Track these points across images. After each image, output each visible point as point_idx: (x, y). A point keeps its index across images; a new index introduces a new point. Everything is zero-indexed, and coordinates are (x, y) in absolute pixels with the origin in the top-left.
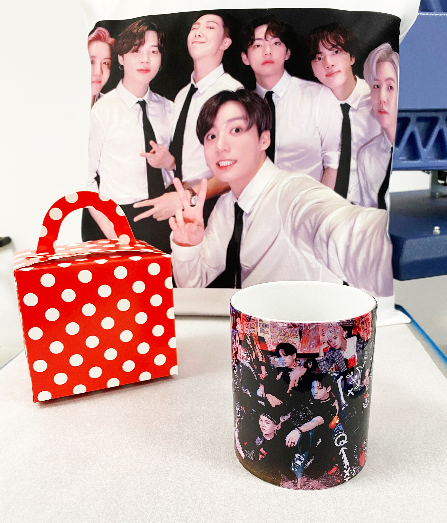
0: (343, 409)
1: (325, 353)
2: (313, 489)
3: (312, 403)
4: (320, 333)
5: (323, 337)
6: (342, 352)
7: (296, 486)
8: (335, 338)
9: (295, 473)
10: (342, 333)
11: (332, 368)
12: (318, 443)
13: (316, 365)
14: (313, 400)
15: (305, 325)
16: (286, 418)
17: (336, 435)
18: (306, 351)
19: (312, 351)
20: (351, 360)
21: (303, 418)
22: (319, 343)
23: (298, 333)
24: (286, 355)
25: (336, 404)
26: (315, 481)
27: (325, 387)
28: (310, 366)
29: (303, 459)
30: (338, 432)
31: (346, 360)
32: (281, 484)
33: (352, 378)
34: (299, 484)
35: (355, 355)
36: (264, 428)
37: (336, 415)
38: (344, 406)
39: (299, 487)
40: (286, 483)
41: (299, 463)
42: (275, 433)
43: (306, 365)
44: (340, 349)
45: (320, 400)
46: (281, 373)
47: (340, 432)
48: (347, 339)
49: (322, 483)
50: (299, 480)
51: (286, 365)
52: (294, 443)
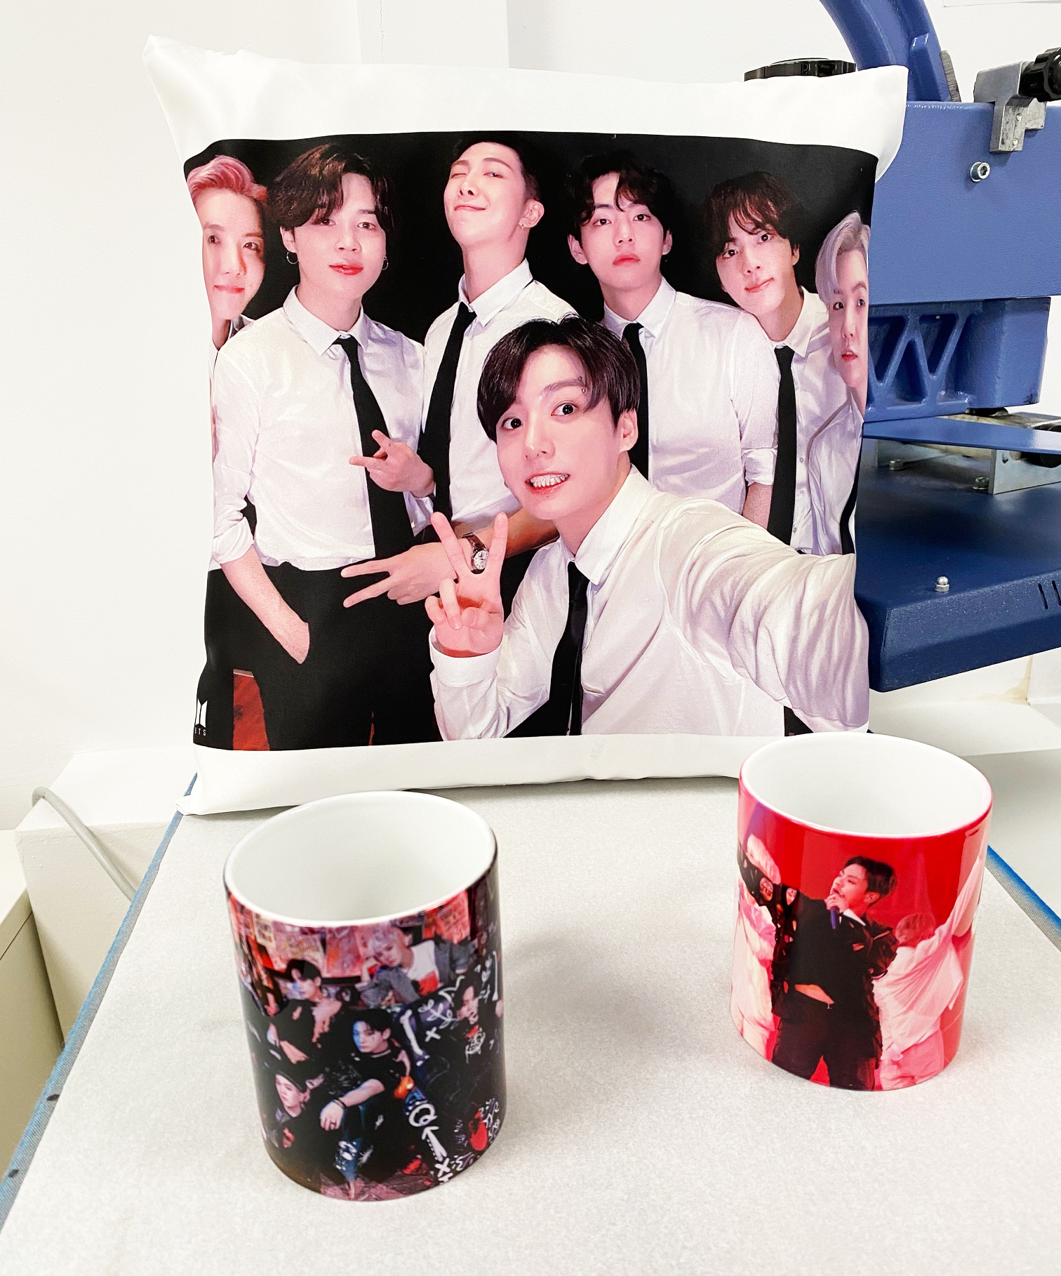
0: (419, 1063)
1: (372, 976)
2: (379, 1199)
3: (357, 1059)
4: (359, 942)
5: (365, 949)
6: (405, 971)
7: (348, 1194)
8: (389, 949)
9: (343, 1173)
10: (401, 940)
11: (387, 998)
12: (378, 1123)
13: (356, 995)
14: (359, 1054)
15: (330, 930)
16: (317, 1082)
17: (410, 1108)
18: (337, 973)
19: (349, 973)
20: (424, 981)
21: (346, 1084)
22: (358, 959)
23: (319, 944)
24: (303, 978)
25: (403, 1057)
26: (381, 1185)
27: (379, 1030)
28: (347, 998)
29: (354, 1151)
30: (414, 1103)
31: (415, 984)
32: (322, 1190)
33: (433, 1011)
34: (353, 1191)
35: (434, 973)
36: (285, 1096)
37: (405, 1076)
38: (420, 1058)
39: (353, 1196)
40: (331, 1189)
41: (347, 1156)
42: (302, 1105)
43: (338, 997)
44: (401, 966)
45: (372, 1053)
46: (299, 1010)
47: (418, 1103)
48: (414, 949)
49: (394, 1188)
50: (352, 1185)
51: (306, 996)
52: (335, 1124)
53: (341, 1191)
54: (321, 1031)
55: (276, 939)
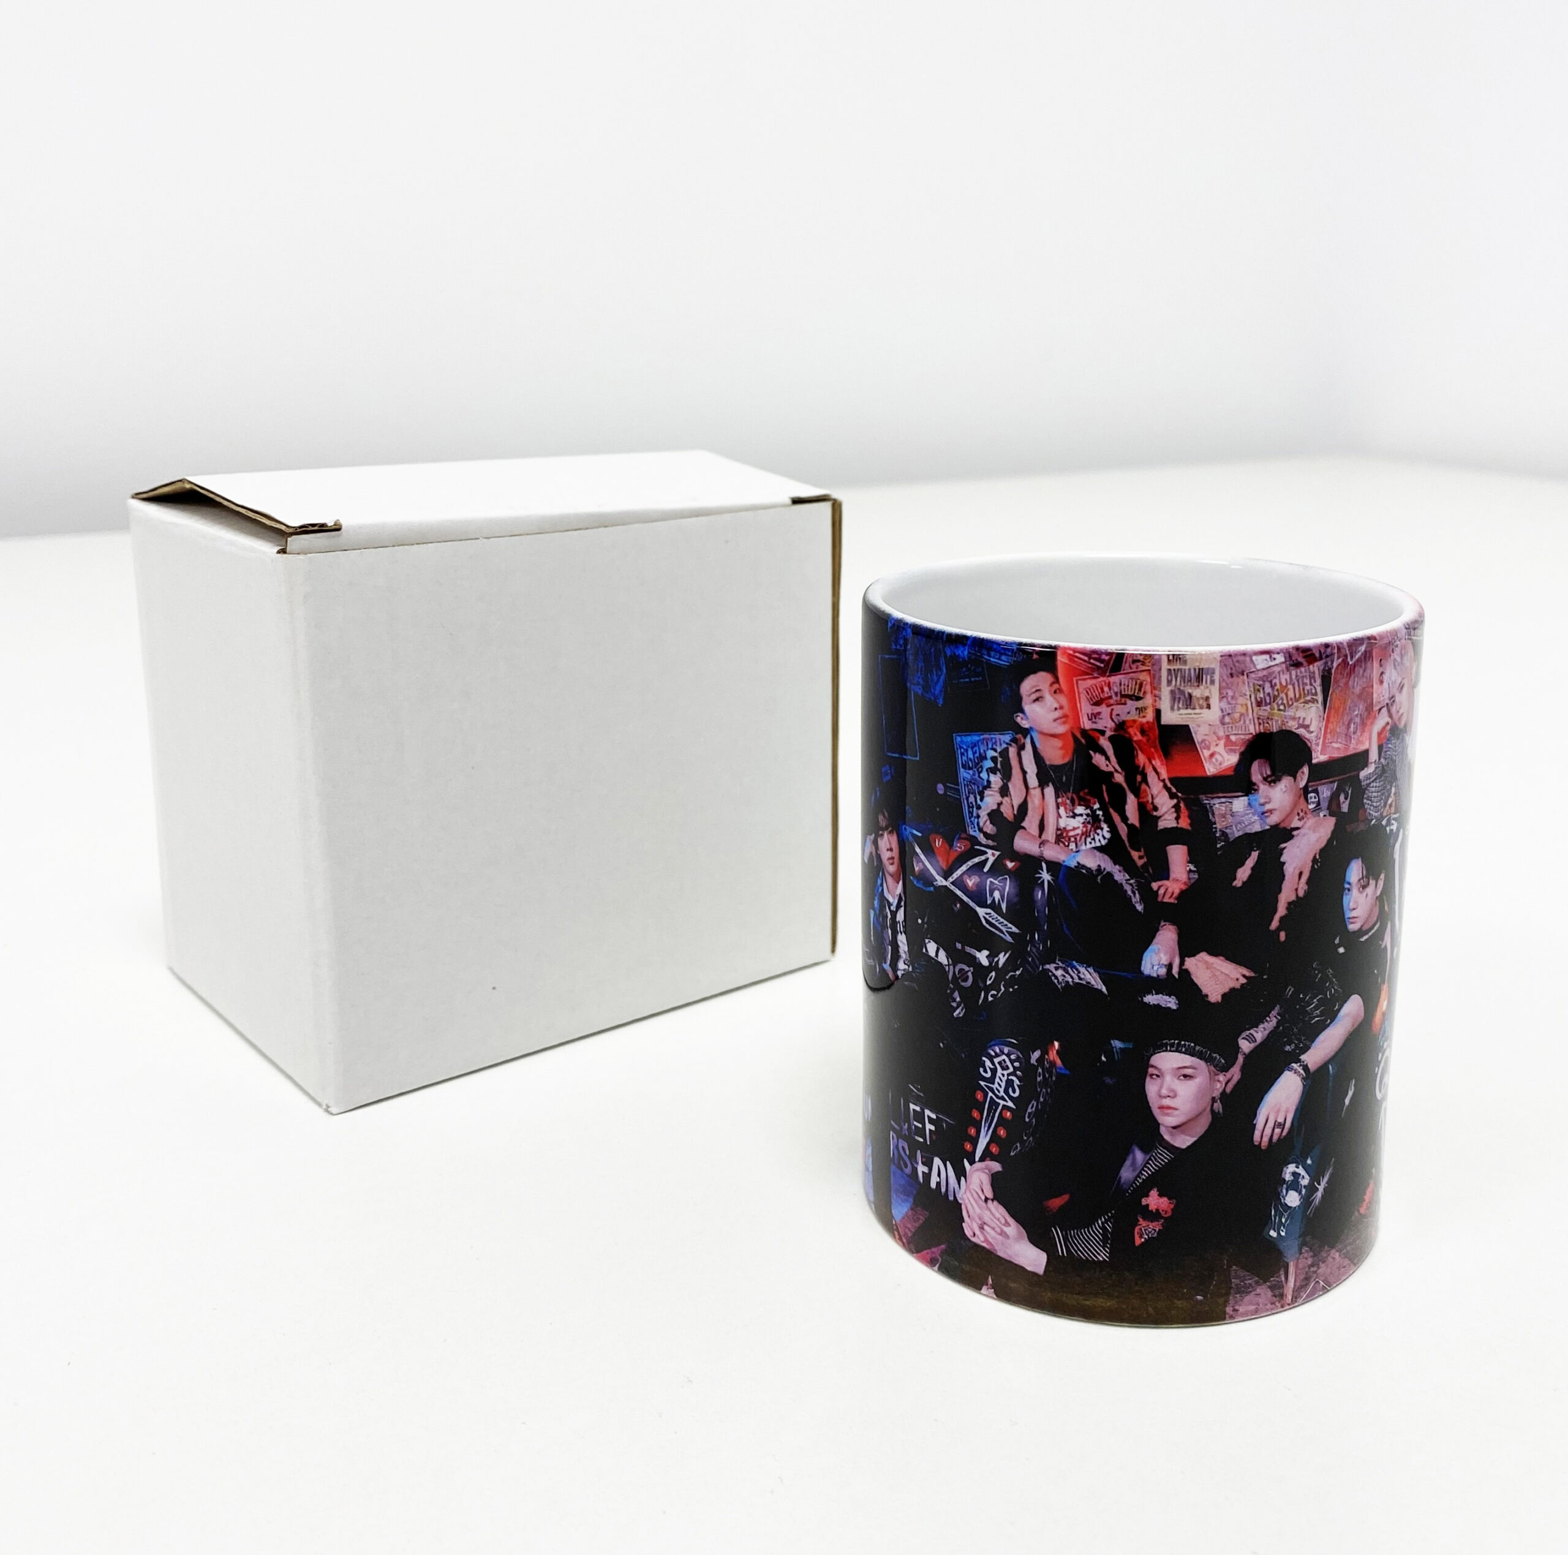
1: (1380, 750)
2: (1328, 1286)
3: (1342, 950)
8: (1401, 689)
9: (1281, 1245)
11: (1389, 801)
12: (1347, 1101)
14: (1346, 937)
15: (1339, 647)
16: (1260, 1034)
18: (1337, 749)
19: (1354, 747)
21: (1316, 1017)
23: (1318, 684)
24: (1272, 779)
25: (1387, 937)
26: (1333, 1252)
27: (1373, 878)
28: (1345, 808)
29: (1306, 1181)
32: (1230, 1311)
34: (1291, 1284)
37: (1384, 980)
39: (1290, 1298)
40: (1248, 1298)
41: (1292, 1199)
42: (1218, 1106)
43: (1333, 806)
44: (1406, 728)
45: (1361, 932)
50: (1292, 1269)
51: (1273, 819)
52: (1282, 1126)
53: (1270, 1294)
54: (1293, 898)
55: (1222, 697)
